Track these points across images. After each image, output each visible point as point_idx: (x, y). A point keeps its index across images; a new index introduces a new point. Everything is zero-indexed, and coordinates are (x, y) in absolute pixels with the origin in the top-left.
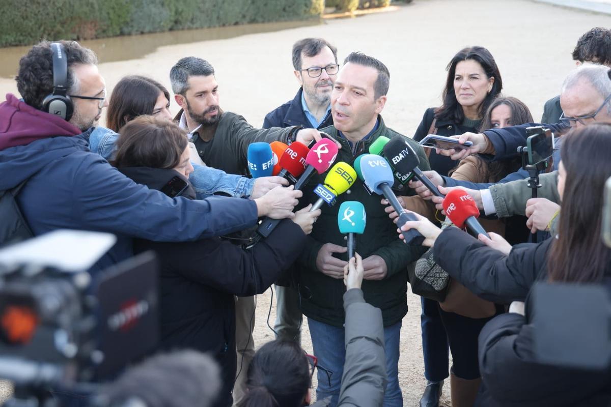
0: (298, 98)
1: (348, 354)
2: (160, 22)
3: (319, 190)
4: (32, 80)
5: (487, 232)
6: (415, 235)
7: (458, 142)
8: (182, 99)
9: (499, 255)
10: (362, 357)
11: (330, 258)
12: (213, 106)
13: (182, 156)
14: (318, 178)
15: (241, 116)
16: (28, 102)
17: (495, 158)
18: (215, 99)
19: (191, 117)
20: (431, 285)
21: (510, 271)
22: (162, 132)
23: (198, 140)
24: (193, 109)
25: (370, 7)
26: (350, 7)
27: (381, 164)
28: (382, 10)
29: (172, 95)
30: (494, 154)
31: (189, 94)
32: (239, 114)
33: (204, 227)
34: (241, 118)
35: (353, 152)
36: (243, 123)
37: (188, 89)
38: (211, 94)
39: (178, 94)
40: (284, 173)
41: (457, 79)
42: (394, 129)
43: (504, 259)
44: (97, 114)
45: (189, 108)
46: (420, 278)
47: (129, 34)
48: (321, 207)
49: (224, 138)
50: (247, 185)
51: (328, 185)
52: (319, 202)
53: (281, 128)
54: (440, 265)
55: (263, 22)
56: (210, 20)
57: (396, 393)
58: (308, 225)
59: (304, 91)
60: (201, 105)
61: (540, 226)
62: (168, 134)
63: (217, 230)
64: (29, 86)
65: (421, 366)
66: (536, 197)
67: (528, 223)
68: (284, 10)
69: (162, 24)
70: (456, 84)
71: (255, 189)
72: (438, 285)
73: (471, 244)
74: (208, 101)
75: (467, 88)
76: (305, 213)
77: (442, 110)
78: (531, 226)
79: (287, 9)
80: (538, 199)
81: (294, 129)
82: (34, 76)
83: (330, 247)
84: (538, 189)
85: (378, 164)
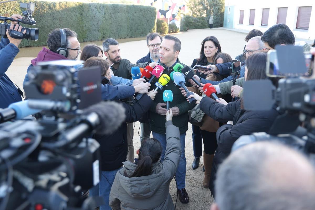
0: (148, 55)
1: (167, 143)
2: (97, 38)
3: (157, 84)
4: (53, 42)
5: (219, 98)
6: (193, 99)
7: (206, 68)
8: (107, 54)
9: (223, 106)
10: (172, 144)
11: (160, 108)
12: (118, 56)
13: (107, 71)
14: (156, 80)
15: (128, 60)
16: (51, 50)
17: (219, 74)
18: (119, 54)
19: (110, 60)
20: (197, 120)
21: (227, 110)
22: (100, 62)
23: (113, 68)
24: (111, 57)
25: (172, 33)
26: (165, 32)
27: (181, 75)
28: (177, 33)
29: (104, 52)
30: (219, 73)
31: (109, 52)
32: (128, 59)
33: (116, 95)
34: (128, 61)
35: (168, 71)
36: (129, 62)
37: (109, 50)
38: (117, 52)
39: (106, 52)
40: (144, 77)
41: (205, 48)
42: (183, 63)
43: (225, 107)
44: (77, 55)
45: (109, 57)
46: (193, 118)
47: (87, 42)
48: (158, 90)
49: (122, 68)
50: (131, 82)
51: (160, 82)
52: (157, 88)
53: (143, 63)
54: (202, 110)
55: (134, 37)
56: (116, 37)
57: (184, 159)
58: (153, 97)
59: (150, 54)
60: (114, 56)
61: (236, 95)
62: (102, 63)
63: (121, 96)
64: (52, 45)
65: (192, 152)
66: (235, 85)
67: (232, 94)
68: (142, 33)
69: (98, 38)
70: (205, 49)
71: (134, 83)
72: (199, 120)
73: (213, 102)
74: (116, 54)
75: (209, 51)
76: (152, 92)
77: (199, 59)
78: (233, 95)
79: (143, 33)
80: (235, 86)
81: (148, 63)
82: (54, 41)
83: (160, 104)
84: (235, 82)
85: (179, 75)
